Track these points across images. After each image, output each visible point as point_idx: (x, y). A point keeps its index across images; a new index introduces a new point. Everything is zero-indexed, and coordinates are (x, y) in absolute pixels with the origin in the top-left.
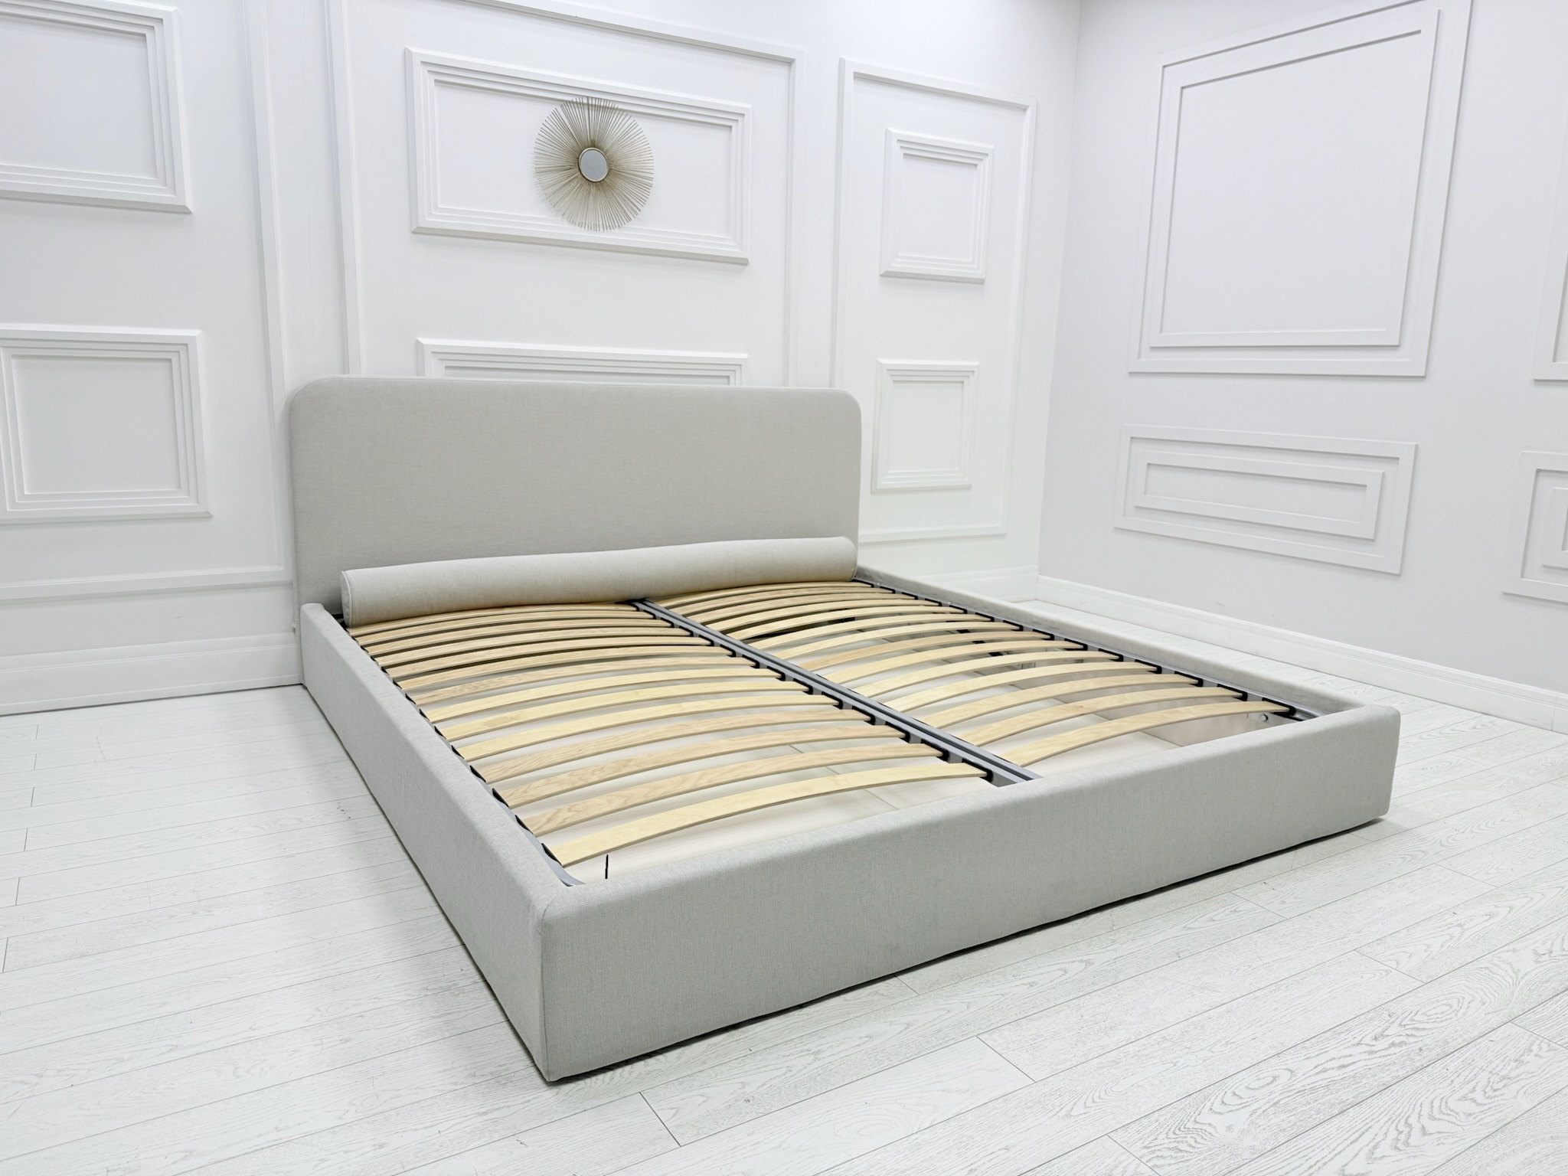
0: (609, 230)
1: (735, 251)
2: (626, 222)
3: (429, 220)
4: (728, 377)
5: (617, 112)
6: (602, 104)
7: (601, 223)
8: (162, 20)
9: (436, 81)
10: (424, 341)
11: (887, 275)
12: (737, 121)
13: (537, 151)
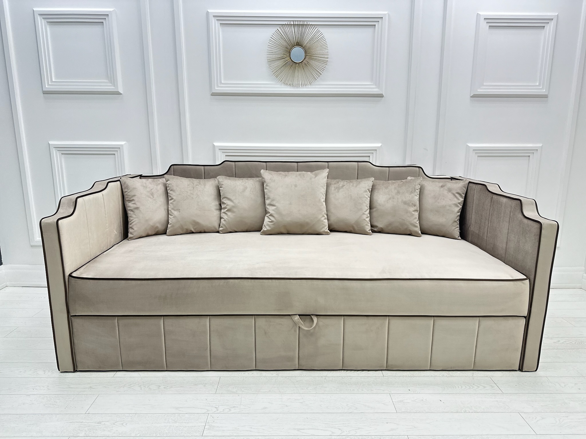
0: (306, 86)
1: (375, 90)
2: (313, 81)
3: (218, 89)
4: (369, 156)
5: (309, 26)
6: (301, 24)
7: (300, 83)
8: (108, 15)
9: (221, 24)
10: (216, 144)
11: (474, 96)
12: (379, 21)
13: (268, 51)
